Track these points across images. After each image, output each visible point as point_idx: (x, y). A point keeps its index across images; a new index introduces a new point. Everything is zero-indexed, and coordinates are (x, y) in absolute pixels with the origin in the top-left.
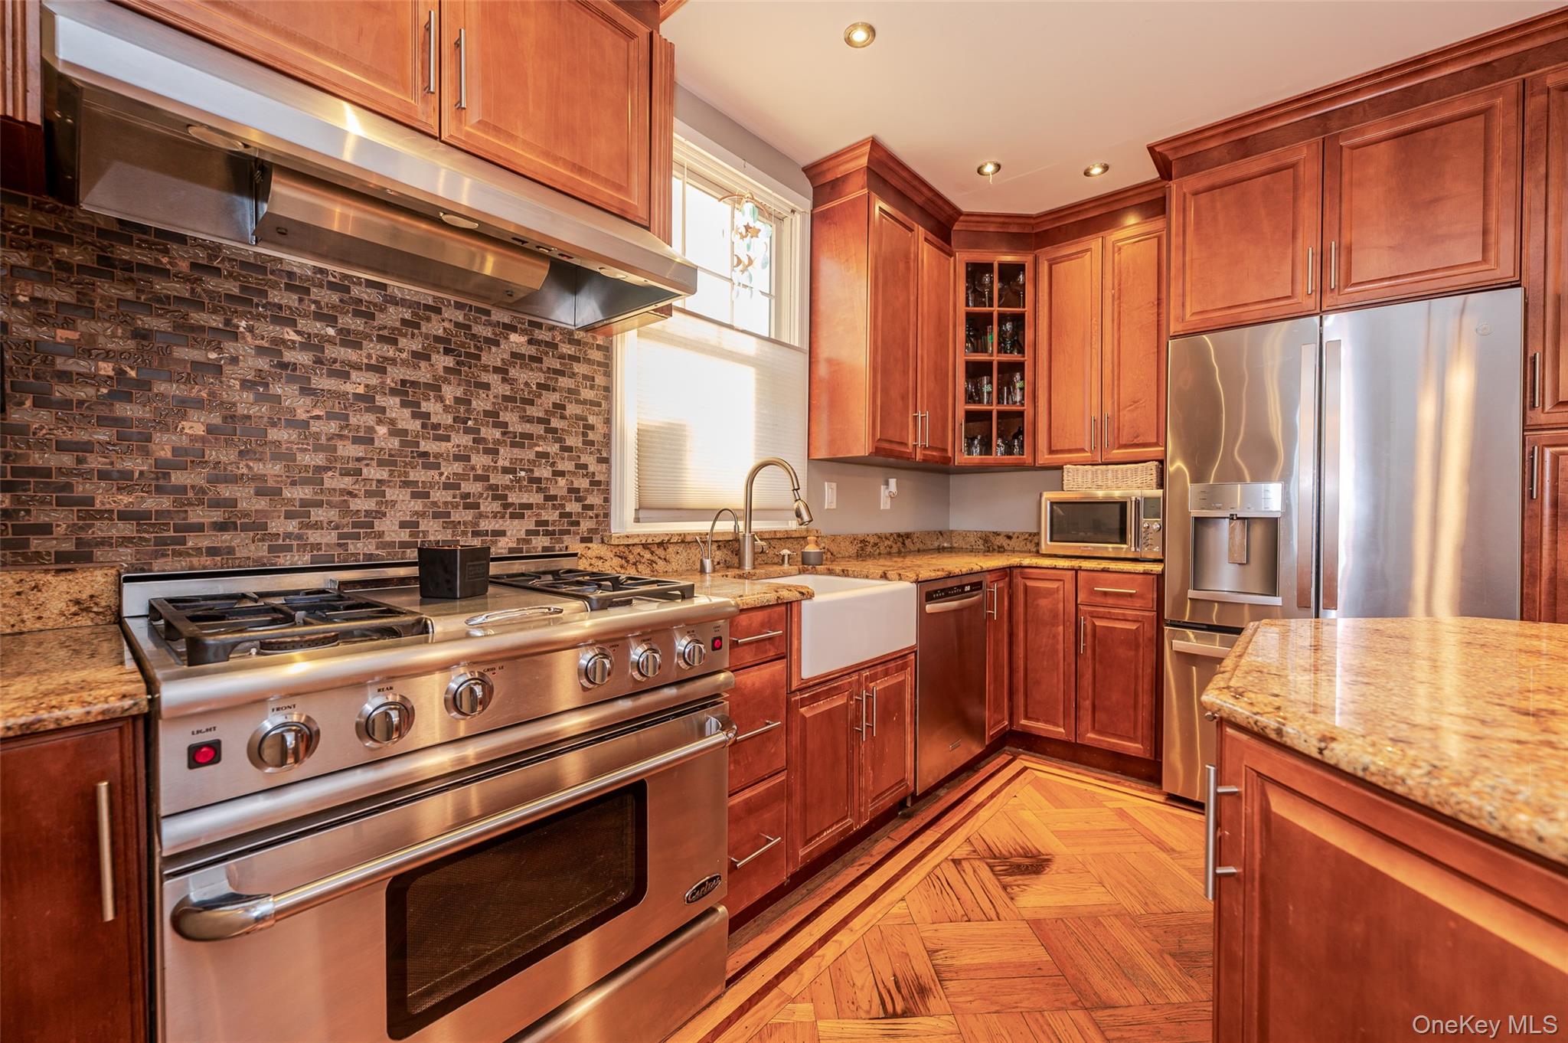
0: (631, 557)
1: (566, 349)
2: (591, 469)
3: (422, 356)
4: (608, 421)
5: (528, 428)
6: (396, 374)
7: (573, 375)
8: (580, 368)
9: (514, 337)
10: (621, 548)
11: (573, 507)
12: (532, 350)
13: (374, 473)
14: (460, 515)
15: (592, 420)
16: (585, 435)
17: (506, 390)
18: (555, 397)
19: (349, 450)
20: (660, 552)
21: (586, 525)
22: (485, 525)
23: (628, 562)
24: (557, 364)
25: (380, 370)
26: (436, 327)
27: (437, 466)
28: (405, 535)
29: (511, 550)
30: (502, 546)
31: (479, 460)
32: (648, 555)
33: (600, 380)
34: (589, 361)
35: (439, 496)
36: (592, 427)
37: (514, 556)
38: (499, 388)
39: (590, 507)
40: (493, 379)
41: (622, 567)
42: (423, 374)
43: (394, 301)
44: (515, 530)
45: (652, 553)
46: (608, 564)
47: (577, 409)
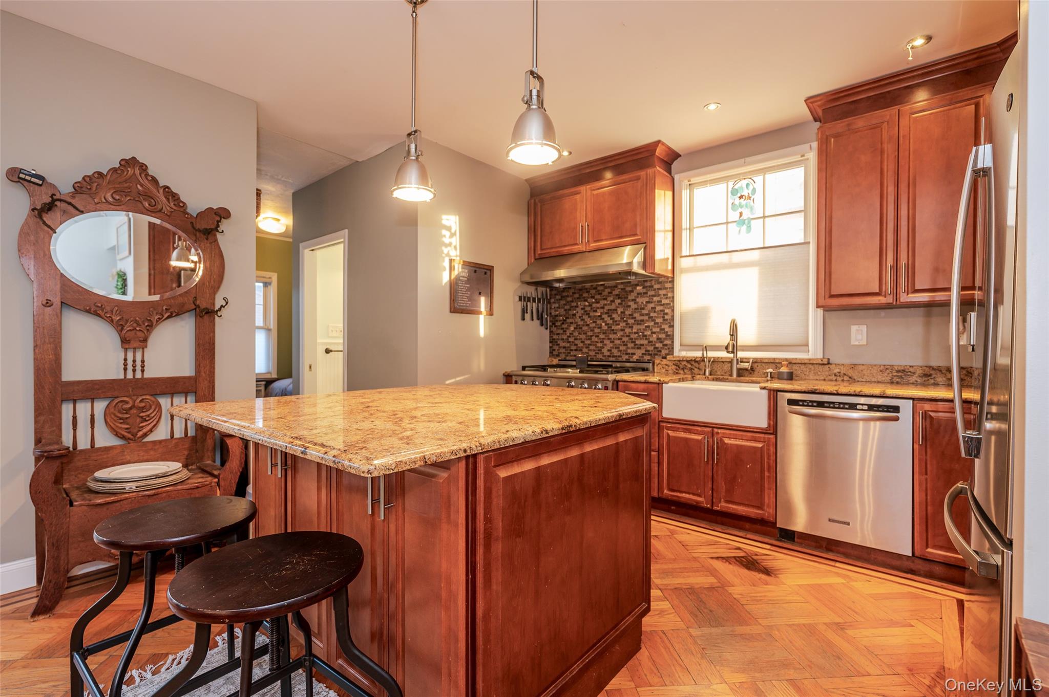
0: (681, 366)
1: (656, 286)
2: (666, 330)
3: (613, 301)
4: (673, 310)
5: (642, 318)
6: (607, 308)
7: (659, 295)
8: (661, 292)
9: (638, 288)
10: (677, 362)
11: (659, 345)
12: (644, 290)
13: (602, 336)
14: (622, 348)
15: (666, 311)
16: (663, 317)
17: (636, 306)
18: (652, 305)
19: (597, 330)
20: (696, 365)
21: (664, 352)
22: (629, 351)
23: (679, 367)
24: (653, 293)
25: (603, 308)
26: (616, 292)
27: (616, 333)
28: (608, 354)
29: (637, 360)
30: (635, 358)
31: (628, 330)
32: (689, 366)
33: (670, 295)
34: (666, 288)
35: (617, 342)
36: (667, 314)
37: (638, 361)
38: (633, 306)
39: (666, 345)
40: (631, 303)
41: (676, 369)
42: (613, 307)
43: (606, 288)
44: (639, 353)
45: (692, 365)
46: (670, 368)
47: (661, 308)
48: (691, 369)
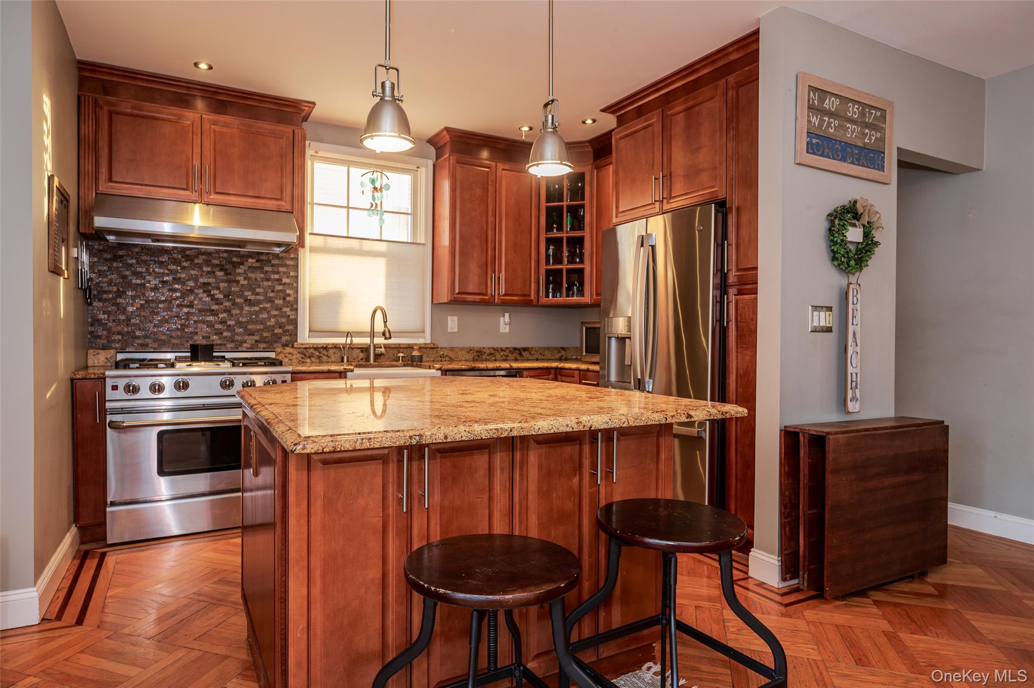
0: (307, 354)
1: (275, 262)
2: (288, 313)
3: (211, 273)
4: (297, 292)
5: (255, 297)
6: (201, 281)
7: (278, 273)
8: (281, 269)
9: (250, 260)
10: (302, 350)
11: (278, 331)
12: (258, 265)
15: (288, 292)
16: (284, 299)
17: (246, 282)
18: (270, 283)
20: (325, 352)
21: (285, 339)
22: (237, 338)
23: (305, 356)
24: (270, 269)
25: (196, 280)
27: (217, 315)
29: (248, 348)
31: (235, 312)
32: (317, 353)
33: (292, 274)
34: (286, 266)
36: (289, 295)
38: (243, 281)
39: (288, 331)
40: (240, 278)
41: (302, 358)
42: (212, 280)
45: (320, 352)
46: (295, 356)
47: (281, 287)
48: (319, 357)
